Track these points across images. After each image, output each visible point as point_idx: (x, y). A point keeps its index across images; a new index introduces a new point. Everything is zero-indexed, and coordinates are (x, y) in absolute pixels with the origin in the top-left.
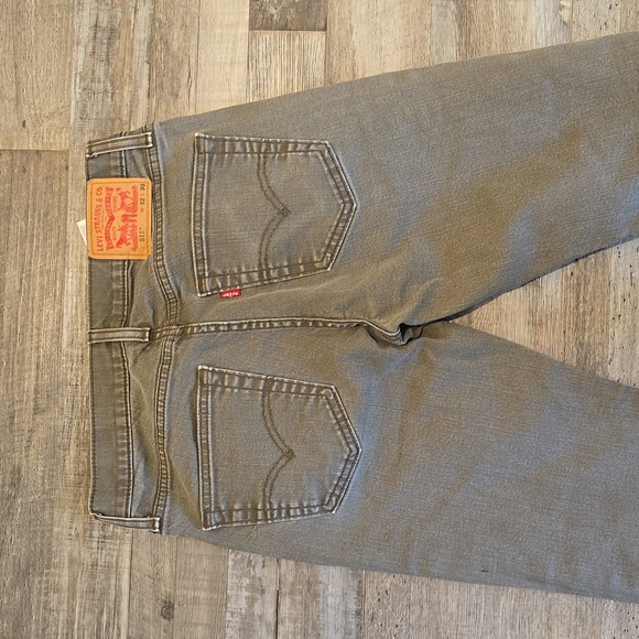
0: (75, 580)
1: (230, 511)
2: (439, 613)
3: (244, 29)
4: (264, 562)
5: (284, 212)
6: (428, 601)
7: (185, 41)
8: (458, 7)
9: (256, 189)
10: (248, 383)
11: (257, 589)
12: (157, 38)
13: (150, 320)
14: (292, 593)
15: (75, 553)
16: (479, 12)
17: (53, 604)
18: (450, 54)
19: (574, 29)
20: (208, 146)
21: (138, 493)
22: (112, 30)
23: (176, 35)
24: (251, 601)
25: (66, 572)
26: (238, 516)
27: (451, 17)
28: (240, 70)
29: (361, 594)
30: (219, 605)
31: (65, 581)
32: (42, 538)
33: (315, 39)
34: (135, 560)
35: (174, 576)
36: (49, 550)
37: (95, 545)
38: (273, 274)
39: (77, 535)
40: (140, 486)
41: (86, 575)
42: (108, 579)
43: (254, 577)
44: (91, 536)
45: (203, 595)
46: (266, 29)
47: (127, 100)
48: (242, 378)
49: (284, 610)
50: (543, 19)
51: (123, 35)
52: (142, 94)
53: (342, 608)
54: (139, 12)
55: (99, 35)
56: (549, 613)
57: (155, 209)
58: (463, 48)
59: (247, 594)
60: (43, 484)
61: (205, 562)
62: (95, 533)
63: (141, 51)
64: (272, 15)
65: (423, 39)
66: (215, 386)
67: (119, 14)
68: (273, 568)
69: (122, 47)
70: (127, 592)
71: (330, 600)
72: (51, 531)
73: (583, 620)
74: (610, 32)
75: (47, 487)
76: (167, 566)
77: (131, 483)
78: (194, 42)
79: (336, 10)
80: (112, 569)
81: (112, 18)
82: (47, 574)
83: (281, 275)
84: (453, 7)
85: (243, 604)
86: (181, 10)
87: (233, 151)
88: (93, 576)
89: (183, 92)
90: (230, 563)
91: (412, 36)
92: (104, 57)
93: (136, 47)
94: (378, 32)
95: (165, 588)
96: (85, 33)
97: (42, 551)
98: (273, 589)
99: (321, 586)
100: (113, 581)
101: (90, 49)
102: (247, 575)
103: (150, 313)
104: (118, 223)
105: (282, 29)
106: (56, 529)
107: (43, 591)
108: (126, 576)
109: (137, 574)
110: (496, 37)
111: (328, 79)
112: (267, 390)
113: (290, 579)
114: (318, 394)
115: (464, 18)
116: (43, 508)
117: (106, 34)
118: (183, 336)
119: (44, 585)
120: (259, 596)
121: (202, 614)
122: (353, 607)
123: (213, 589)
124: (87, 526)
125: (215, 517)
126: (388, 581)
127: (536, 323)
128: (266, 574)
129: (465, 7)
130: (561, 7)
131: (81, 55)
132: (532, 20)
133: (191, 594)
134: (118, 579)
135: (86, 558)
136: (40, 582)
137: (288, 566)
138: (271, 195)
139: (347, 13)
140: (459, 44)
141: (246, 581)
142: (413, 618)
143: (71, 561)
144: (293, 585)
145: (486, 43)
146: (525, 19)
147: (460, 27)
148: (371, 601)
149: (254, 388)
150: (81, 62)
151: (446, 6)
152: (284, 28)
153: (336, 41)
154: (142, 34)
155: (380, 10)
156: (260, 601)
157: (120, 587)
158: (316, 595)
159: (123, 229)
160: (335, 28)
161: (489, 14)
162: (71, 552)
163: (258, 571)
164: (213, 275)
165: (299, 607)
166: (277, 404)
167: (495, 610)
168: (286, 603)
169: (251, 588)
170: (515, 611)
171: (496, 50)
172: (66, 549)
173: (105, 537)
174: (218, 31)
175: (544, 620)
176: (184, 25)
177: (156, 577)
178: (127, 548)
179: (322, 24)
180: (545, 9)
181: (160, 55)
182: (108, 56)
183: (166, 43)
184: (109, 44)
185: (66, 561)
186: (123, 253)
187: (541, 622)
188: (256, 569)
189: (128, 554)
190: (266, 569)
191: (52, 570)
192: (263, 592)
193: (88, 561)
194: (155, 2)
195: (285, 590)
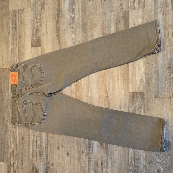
1: (29, 123)
3: (30, 47)
5: (34, 76)
8: (59, 41)
9: (30, 73)
10: (30, 103)
11: (34, 136)
12: (19, 50)
13: (18, 94)
16: (61, 41)
17: (9, 138)
18: (58, 49)
19: (75, 43)
20: (24, 66)
21: (17, 120)
23: (22, 49)
24: (33, 138)
25: (10, 133)
26: (30, 124)
27: (58, 43)
28: (30, 54)
29: (48, 137)
30: (29, 138)
31: (10, 134)
32: (7, 127)
33: (39, 48)
34: (18, 131)
35: (23, 134)
37: (13, 129)
38: (33, 86)
39: (11, 127)
40: (18, 119)
44: (13, 127)
45: (27, 137)
46: (33, 47)
47: (16, 60)
48: (29, 102)
49: (38, 139)
51: (15, 50)
52: (18, 58)
54: (17, 46)
55: (12, 50)
57: (18, 76)
61: (27, 131)
63: (17, 52)
64: (34, 45)
66: (25, 104)
67: (14, 47)
68: (36, 133)
70: (18, 136)
71: (44, 138)
73: (79, 141)
74: (80, 43)
75: (7, 120)
76: (22, 132)
77: (17, 119)
78: (24, 50)
80: (16, 132)
83: (35, 86)
84: (58, 41)
85: (32, 138)
86: (22, 45)
87: (28, 67)
88: (13, 133)
89: (23, 58)
90: (30, 132)
91: (52, 46)
92: (13, 53)
94: (48, 46)
95: (22, 136)
96: (10, 50)
97: (7, 130)
98: (36, 136)
99: (42, 136)
100: (16, 134)
101: (11, 52)
103: (18, 93)
104: (14, 79)
106: (9, 126)
107: (7, 136)
109: (19, 133)
111: (41, 54)
112: (32, 104)
113: (38, 134)
114: (39, 105)
115: (59, 42)
116: (7, 123)
118: (21, 96)
121: (27, 140)
122: (47, 139)
123: (28, 136)
125: (27, 124)
126: (51, 135)
130: (73, 40)
132: (69, 42)
133: (26, 136)
136: (7, 134)
137: (38, 132)
138: (32, 73)
139: (44, 43)
140: (59, 47)
141: (33, 135)
142: (55, 141)
145: (63, 46)
148: (49, 138)
149: (31, 104)
150: (10, 54)
152: (35, 47)
153: (42, 48)
154: (17, 49)
159: (14, 80)
160: (42, 46)
161: (63, 41)
163: (34, 133)
164: (25, 86)
165: (40, 139)
166: (34, 107)
168: (38, 138)
171: (64, 48)
172: (10, 129)
173: (15, 127)
174: (27, 48)
176: (22, 47)
177: (21, 134)
178: (17, 129)
179: (40, 45)
180: (71, 40)
181: (20, 52)
185: (10, 131)
186: (15, 83)
191: (8, 132)
193: (13, 131)
194: (19, 44)
195: (38, 136)
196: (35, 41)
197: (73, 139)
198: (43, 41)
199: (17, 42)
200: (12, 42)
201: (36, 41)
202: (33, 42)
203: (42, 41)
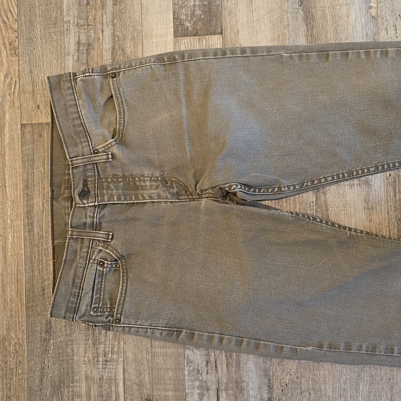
0: (90, 389)
2: (321, 396)
3: (171, 37)
4: (207, 371)
6: (314, 389)
7: (134, 48)
8: (305, 13)
11: (204, 388)
12: (117, 47)
14: (226, 389)
15: (89, 372)
16: (318, 15)
18: (302, 43)
19: (380, 21)
22: (89, 44)
23: (129, 45)
24: (201, 396)
25: (84, 385)
27: (300, 19)
29: (270, 387)
30: (181, 399)
31: (83, 390)
32: (68, 364)
33: (216, 40)
34: (126, 374)
35: (151, 383)
36: (73, 372)
37: (101, 366)
39: (89, 361)
41: (96, 385)
42: (110, 387)
43: (202, 381)
44: (98, 361)
45: (170, 394)
46: (185, 36)
50: (359, 16)
51: (96, 47)
53: (259, 397)
54: (105, 32)
55: (81, 48)
56: (392, 392)
58: (309, 38)
59: (198, 391)
60: (66, 330)
61: (170, 373)
62: (100, 359)
63: (107, 56)
64: (188, 27)
65: (284, 34)
67: (93, 34)
68: (214, 374)
69: (95, 54)
70: (123, 395)
71: (251, 392)
72: (72, 359)
75: (68, 332)
76: (147, 377)
78: (140, 48)
79: (227, 20)
80: (112, 380)
81: (88, 37)
82: (72, 387)
84: (302, 13)
85: (196, 398)
86: (131, 29)
88: (101, 386)
90: (186, 373)
91: (277, 33)
92: (85, 62)
93: (104, 54)
94: (255, 32)
95: (147, 391)
96: (72, 47)
97: (68, 372)
98: (214, 387)
99: (245, 384)
100: (113, 388)
101: (76, 58)
102: (197, 379)
105: (194, 35)
106: (76, 358)
107: (71, 397)
108: (121, 385)
109: (128, 383)
110: (330, 30)
113: (225, 380)
115: (309, 18)
116: (67, 345)
117: (85, 48)
119: (71, 394)
120: (205, 392)
122: (266, 396)
123: (177, 390)
124: (95, 355)
126: (287, 378)
127: (369, 207)
128: (209, 378)
129: (309, 12)
130: (370, 8)
131: (71, 61)
132: (352, 18)
133: (163, 394)
134: (117, 387)
135: (96, 375)
136: (68, 392)
139: (234, 22)
140: (307, 36)
141: (197, 384)
143: (87, 378)
144: (227, 384)
145: (324, 34)
146: (348, 16)
147: (306, 25)
148: (277, 392)
150: (71, 66)
151: (297, 13)
152: (196, 35)
153: (229, 40)
154: (107, 46)
155: (255, 18)
156: (207, 395)
157: (118, 392)
158: (242, 390)
160: (228, 32)
161: (325, 15)
162: (86, 372)
163: (204, 377)
165: (231, 398)
167: (357, 392)
168: (223, 395)
169: (201, 387)
170: (370, 392)
172: (83, 370)
173: (106, 361)
174: (155, 40)
175: (389, 396)
176: (133, 38)
177: (140, 385)
178: (121, 367)
179: (220, 30)
180: (360, 10)
181: (119, 57)
182: (87, 60)
183: (123, 50)
184: (88, 54)
185: (84, 378)
187: (387, 398)
188: (203, 375)
189: (121, 371)
190: (209, 375)
191: (75, 384)
192: (208, 389)
193: (97, 376)
194: (114, 25)
195: (222, 387)
196: (193, 13)
197: (387, 388)
198: (230, 13)
199: (107, 18)
200: (79, 17)
201: (198, 12)
202: (183, 17)
203: (225, 13)
